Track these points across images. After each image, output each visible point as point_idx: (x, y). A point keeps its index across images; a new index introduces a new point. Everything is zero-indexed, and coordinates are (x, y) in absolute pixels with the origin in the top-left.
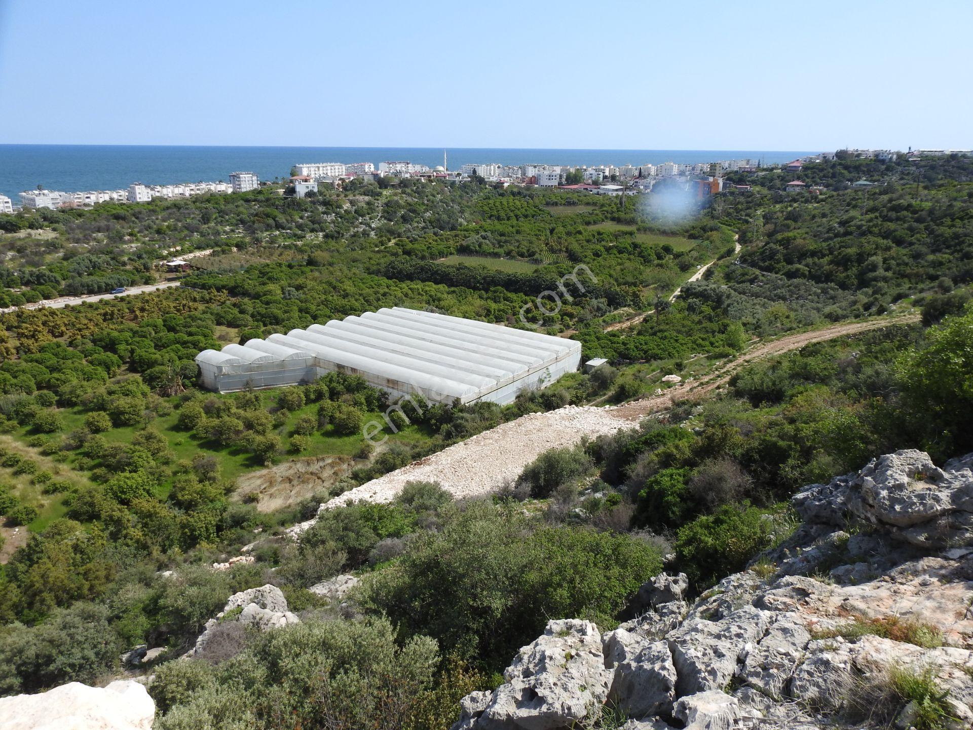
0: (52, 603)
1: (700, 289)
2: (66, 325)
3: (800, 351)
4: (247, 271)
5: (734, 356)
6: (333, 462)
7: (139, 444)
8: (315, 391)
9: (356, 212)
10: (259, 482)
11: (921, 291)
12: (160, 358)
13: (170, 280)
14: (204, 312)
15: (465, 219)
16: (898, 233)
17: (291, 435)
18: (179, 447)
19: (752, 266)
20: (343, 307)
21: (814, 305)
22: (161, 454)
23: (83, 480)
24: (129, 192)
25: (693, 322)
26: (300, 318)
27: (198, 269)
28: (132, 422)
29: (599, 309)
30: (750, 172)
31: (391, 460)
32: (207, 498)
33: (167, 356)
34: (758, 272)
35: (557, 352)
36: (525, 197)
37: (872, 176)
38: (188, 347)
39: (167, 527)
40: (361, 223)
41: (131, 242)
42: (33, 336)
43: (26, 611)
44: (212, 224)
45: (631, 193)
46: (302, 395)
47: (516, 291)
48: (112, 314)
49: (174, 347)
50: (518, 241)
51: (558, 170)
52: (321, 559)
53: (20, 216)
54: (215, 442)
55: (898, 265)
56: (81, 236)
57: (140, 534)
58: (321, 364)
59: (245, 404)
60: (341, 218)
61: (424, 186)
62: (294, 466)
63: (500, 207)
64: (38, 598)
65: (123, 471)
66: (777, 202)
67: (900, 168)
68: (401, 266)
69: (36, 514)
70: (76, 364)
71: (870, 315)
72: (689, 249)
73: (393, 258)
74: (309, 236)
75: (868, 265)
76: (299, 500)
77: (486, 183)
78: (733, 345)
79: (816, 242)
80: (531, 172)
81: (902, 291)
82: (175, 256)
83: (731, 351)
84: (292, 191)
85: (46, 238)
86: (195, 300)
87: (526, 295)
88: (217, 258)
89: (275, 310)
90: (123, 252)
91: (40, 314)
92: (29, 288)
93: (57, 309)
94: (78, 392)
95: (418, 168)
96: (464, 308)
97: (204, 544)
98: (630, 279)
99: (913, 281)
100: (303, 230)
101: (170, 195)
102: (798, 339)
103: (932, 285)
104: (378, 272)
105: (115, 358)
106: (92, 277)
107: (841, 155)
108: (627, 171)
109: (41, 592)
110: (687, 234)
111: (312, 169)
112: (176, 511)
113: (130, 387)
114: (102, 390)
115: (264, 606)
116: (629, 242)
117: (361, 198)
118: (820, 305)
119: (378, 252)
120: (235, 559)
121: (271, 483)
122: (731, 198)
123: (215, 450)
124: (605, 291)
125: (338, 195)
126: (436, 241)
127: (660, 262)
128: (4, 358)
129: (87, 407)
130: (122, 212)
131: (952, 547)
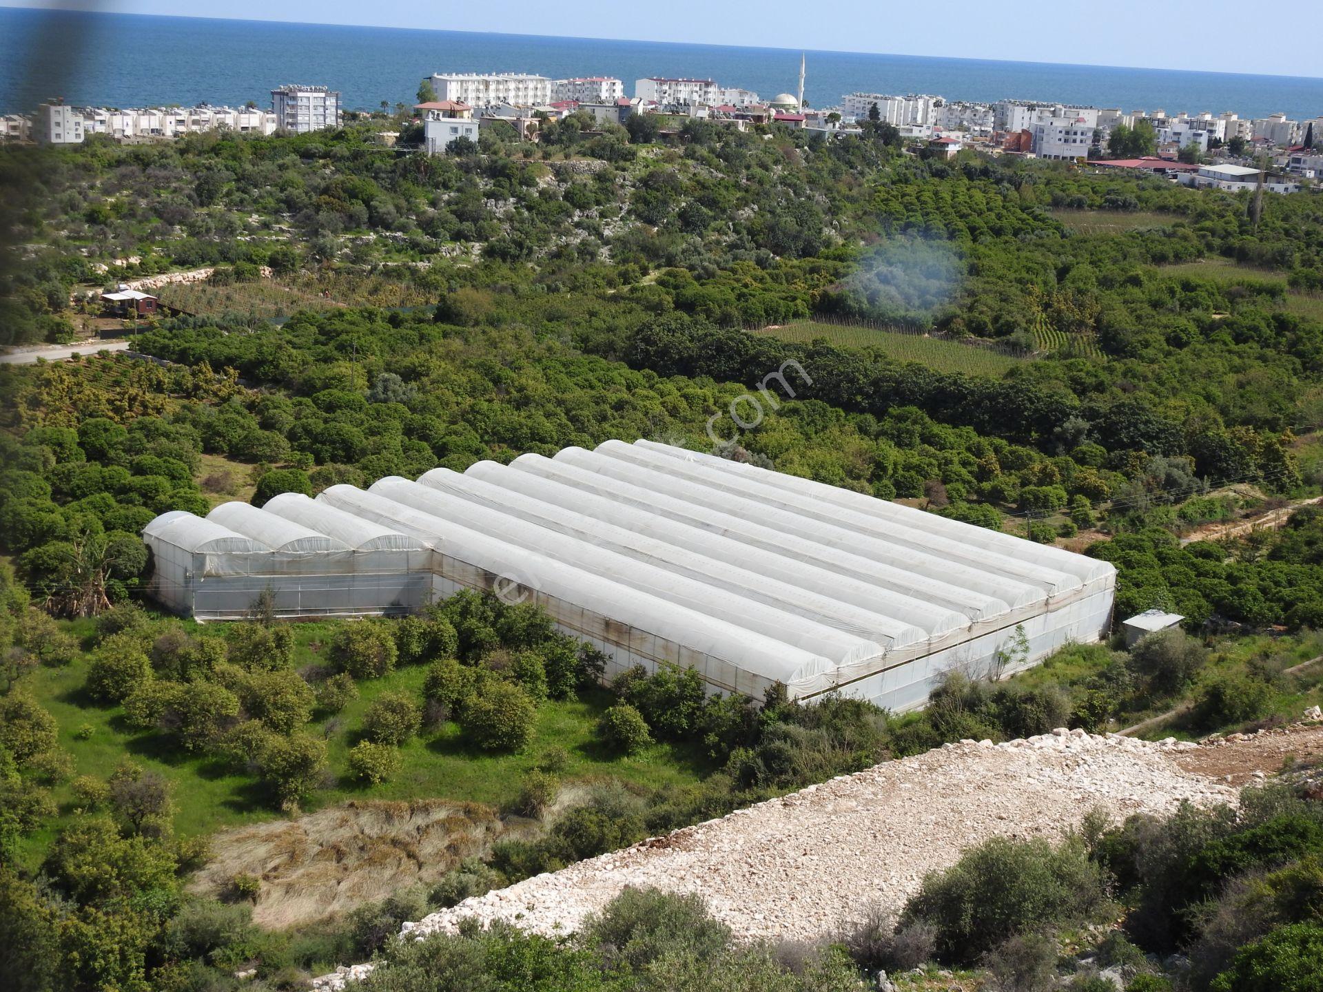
4: (289, 327)
6: (449, 819)
8: (424, 634)
9: (568, 196)
10: (262, 850)
12: (61, 521)
13: (106, 335)
14: (178, 419)
15: (840, 229)
17: (354, 739)
18: (81, 745)
20: (514, 430)
22: (38, 757)
24: (35, 120)
26: (406, 450)
27: (175, 313)
29: (1170, 482)
31: (594, 829)
32: (133, 877)
33: (78, 520)
35: (1049, 586)
36: (998, 182)
38: (131, 502)
39: (29, 938)
40: (578, 225)
41: (26, 238)
44: (220, 207)
45: (1279, 188)
46: (391, 644)
47: (955, 421)
49: (96, 497)
50: (971, 293)
51: (1090, 119)
54: (166, 742)
58: (446, 569)
59: (251, 653)
60: (529, 209)
61: (742, 141)
62: (352, 820)
63: (931, 206)
68: (666, 338)
73: (648, 317)
74: (449, 250)
76: (357, 904)
77: (900, 142)
80: (1020, 120)
82: (125, 279)
84: (416, 137)
86: (158, 388)
87: (981, 432)
88: (222, 291)
89: (348, 427)
95: (732, 96)
96: (817, 454)
98: (1261, 410)
100: (435, 235)
101: (129, 132)
104: (607, 350)
108: (1274, 129)
111: (472, 87)
112: (56, 904)
116: (1267, 313)
117: (583, 162)
119: (615, 299)
121: (292, 855)
123: (166, 761)
124: (1191, 435)
125: (527, 154)
126: (762, 280)
130: (13, 167)
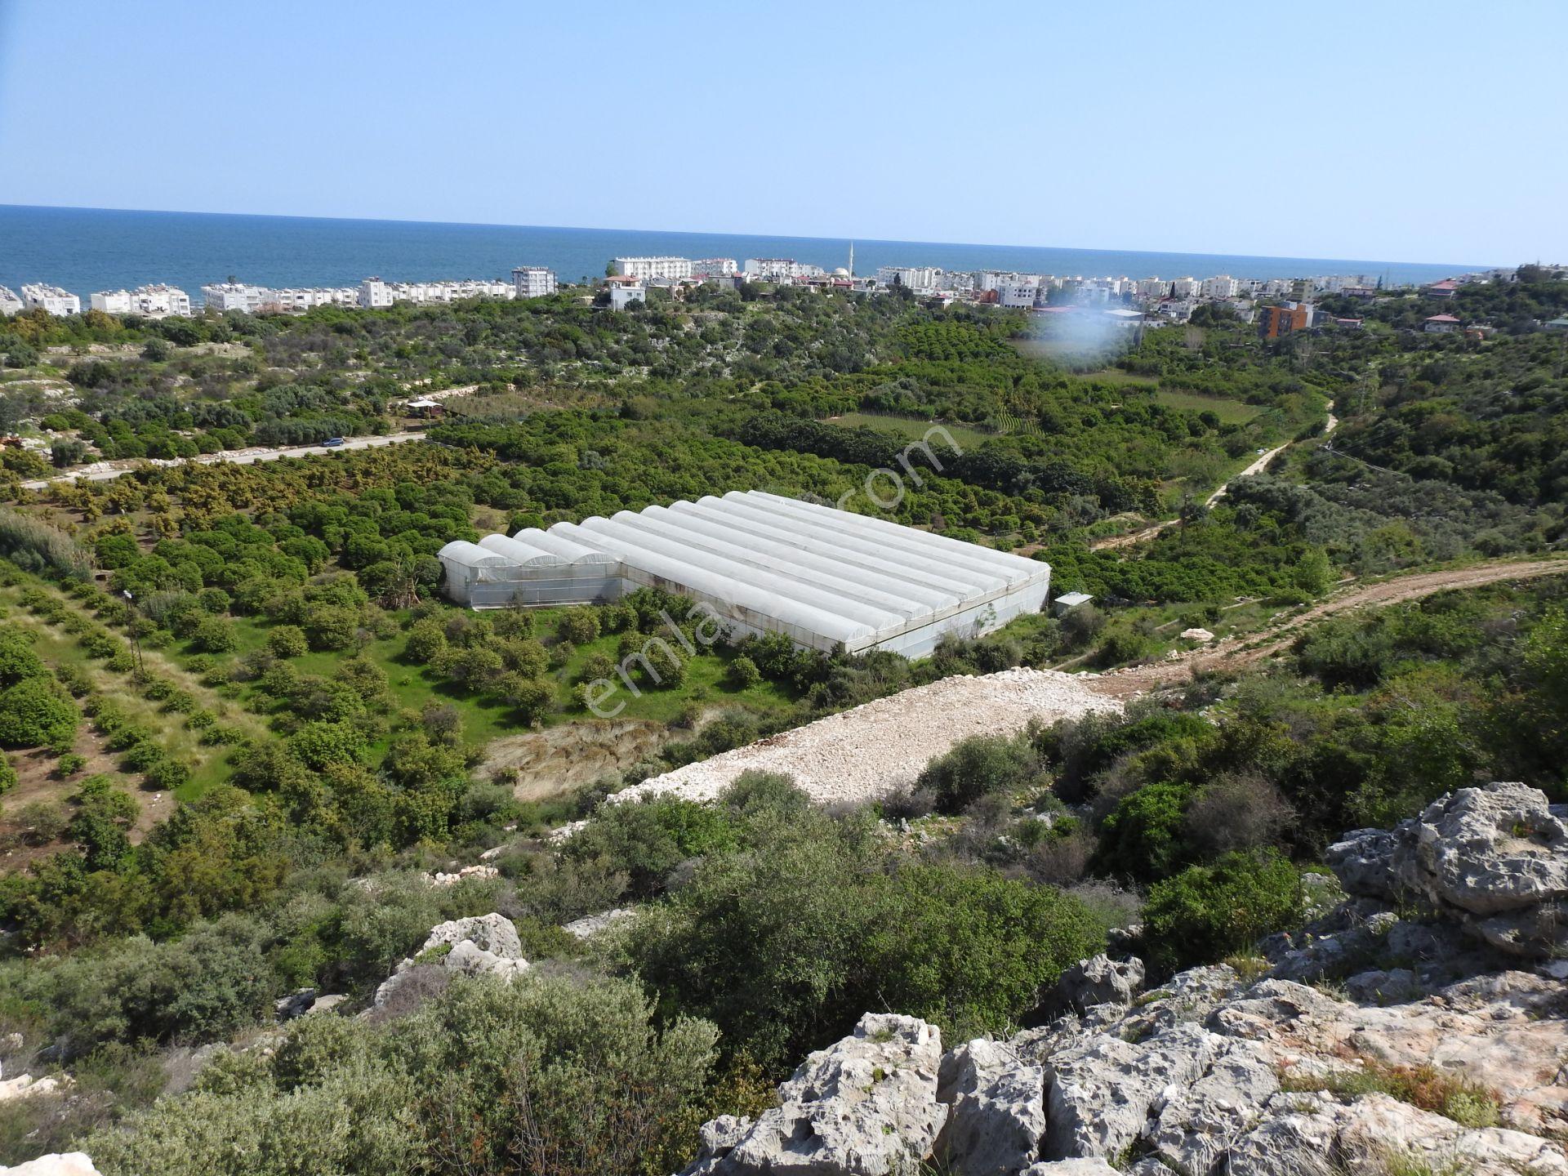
0: (196, 911)
1: (1261, 488)
2: (253, 490)
3: (1422, 603)
4: (527, 422)
5: (1308, 604)
6: (635, 731)
7: (345, 679)
8: (617, 616)
9: (703, 336)
10: (519, 752)
12: (386, 549)
13: (411, 430)
14: (458, 483)
15: (876, 355)
17: (574, 682)
18: (404, 689)
19: (1354, 455)
20: (671, 486)
21: (1459, 526)
22: (377, 697)
23: (258, 728)
24: (361, 292)
25: (1243, 543)
26: (603, 499)
27: (454, 414)
28: (337, 645)
29: (1085, 512)
30: (1363, 297)
31: (725, 735)
32: (439, 770)
33: (397, 547)
34: (1362, 465)
35: (1008, 579)
36: (976, 323)
38: (430, 535)
39: (375, 809)
40: (709, 354)
41: (357, 368)
42: (205, 504)
43: (157, 919)
44: (482, 346)
45: (1154, 324)
46: (596, 622)
47: (950, 476)
48: (321, 478)
49: (408, 533)
50: (959, 394)
51: (1034, 281)
52: (587, 881)
53: (199, 321)
54: (457, 686)
56: (285, 356)
57: (335, 817)
58: (630, 574)
59: (509, 629)
60: (679, 344)
61: (813, 299)
62: (575, 732)
63: (934, 339)
64: (175, 901)
65: (319, 719)
66: (1407, 349)
68: (767, 426)
69: (187, 775)
70: (263, 551)
71: (1556, 549)
72: (1246, 420)
73: (755, 413)
74: (628, 372)
75: (1561, 463)
76: (579, 784)
77: (914, 298)
78: (1311, 586)
79: (1469, 419)
80: (990, 283)
82: (422, 393)
83: (1303, 594)
84: (605, 299)
85: (234, 357)
86: (445, 463)
87: (966, 482)
88: (484, 400)
89: (566, 485)
90: (344, 384)
91: (217, 472)
92: (204, 432)
93: (243, 466)
94: (262, 593)
95: (807, 270)
96: (863, 498)
97: (428, 841)
98: (1142, 466)
100: (619, 362)
101: (421, 298)
102: (1421, 582)
104: (729, 434)
105: (320, 544)
106: (295, 419)
107: (1528, 274)
108: (1151, 286)
109: (180, 892)
110: (1245, 396)
111: (640, 266)
112: (391, 787)
113: (338, 591)
114: (298, 593)
115: (485, 946)
116: (1146, 404)
117: (712, 314)
118: (1468, 527)
119: (733, 401)
120: (469, 869)
121: (538, 755)
122: (1326, 339)
123: (457, 698)
124: (1097, 482)
125: (676, 309)
126: (827, 388)
127: (1195, 439)
128: (161, 535)
129: (275, 617)
130: (347, 322)
131: (1558, 958)
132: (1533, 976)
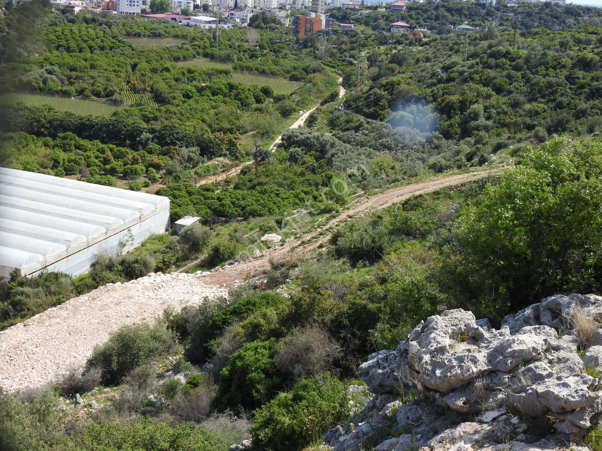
1: (303, 137)
3: (403, 205)
5: (337, 212)
11: (520, 141)
15: (25, 49)
16: (497, 81)
19: (357, 112)
21: (420, 155)
25: (295, 174)
29: (190, 159)
30: (354, 9)
34: (362, 119)
35: (141, 210)
36: (100, 25)
37: (473, 20)
45: (226, 27)
47: (90, 138)
50: (92, 78)
55: (498, 113)
63: (69, 36)
66: (382, 44)
67: (499, 14)
71: (471, 166)
72: (290, 92)
75: (470, 113)
79: (420, 87)
81: (501, 141)
83: (334, 205)
87: (103, 142)
96: (25, 158)
98: (226, 125)
99: (512, 130)
102: (402, 192)
103: (529, 134)
110: (288, 75)
116: (226, 83)
118: (425, 155)
122: (334, 37)
124: (197, 138)
127: (259, 105)
131: (486, 410)
132: (474, 424)
